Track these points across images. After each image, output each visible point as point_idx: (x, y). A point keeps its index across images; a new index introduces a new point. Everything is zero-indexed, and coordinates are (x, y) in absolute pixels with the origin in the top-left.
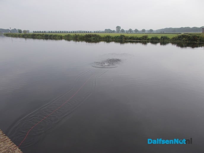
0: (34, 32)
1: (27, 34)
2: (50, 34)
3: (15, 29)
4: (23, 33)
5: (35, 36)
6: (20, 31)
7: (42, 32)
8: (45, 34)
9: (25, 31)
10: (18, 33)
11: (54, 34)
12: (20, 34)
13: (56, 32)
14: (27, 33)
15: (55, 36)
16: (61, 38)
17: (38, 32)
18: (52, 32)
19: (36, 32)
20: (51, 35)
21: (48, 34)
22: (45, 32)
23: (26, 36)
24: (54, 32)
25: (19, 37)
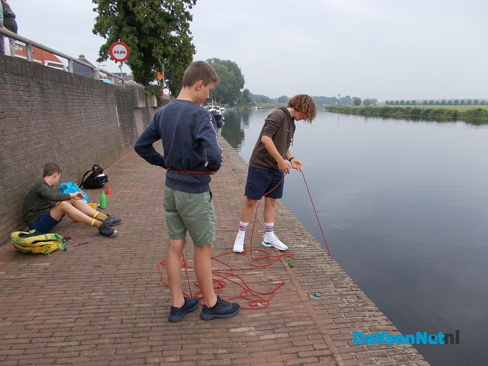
0: (387, 102)
1: (371, 108)
2: (426, 107)
3: (348, 97)
4: (362, 106)
5: (388, 112)
6: (357, 102)
7: (408, 103)
8: (413, 107)
9: (367, 102)
10: (352, 106)
11: (436, 107)
12: (356, 107)
13: (443, 103)
14: (372, 105)
15: (440, 112)
16: (454, 117)
17: (397, 103)
18: (431, 103)
19: (392, 103)
20: (428, 111)
21: (421, 107)
22: (414, 102)
23: (368, 112)
24: (437, 103)
25: (354, 114)
